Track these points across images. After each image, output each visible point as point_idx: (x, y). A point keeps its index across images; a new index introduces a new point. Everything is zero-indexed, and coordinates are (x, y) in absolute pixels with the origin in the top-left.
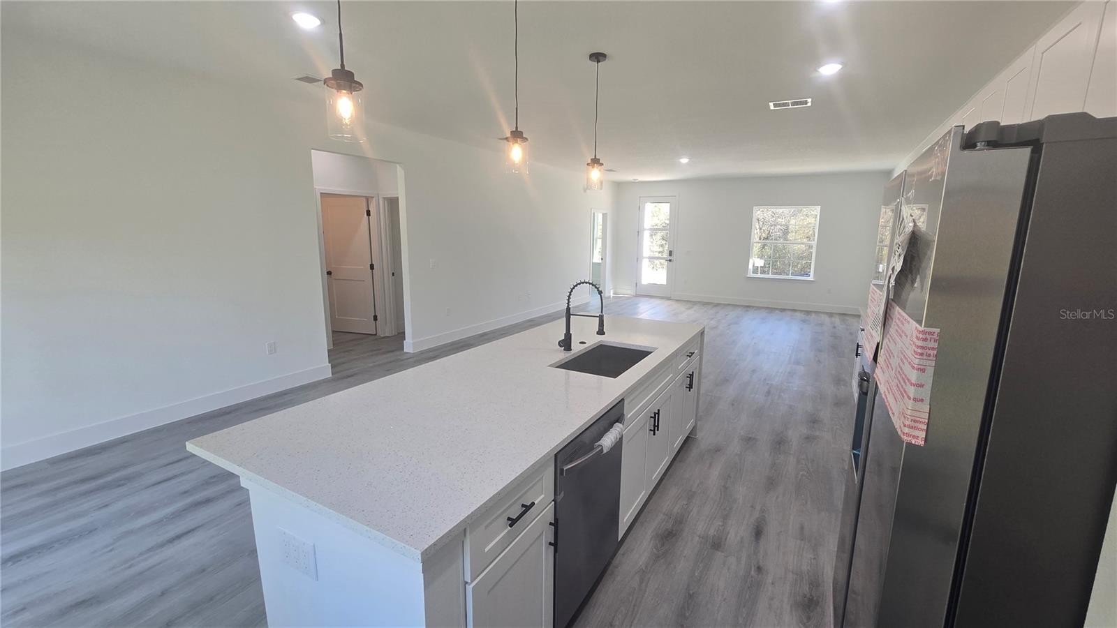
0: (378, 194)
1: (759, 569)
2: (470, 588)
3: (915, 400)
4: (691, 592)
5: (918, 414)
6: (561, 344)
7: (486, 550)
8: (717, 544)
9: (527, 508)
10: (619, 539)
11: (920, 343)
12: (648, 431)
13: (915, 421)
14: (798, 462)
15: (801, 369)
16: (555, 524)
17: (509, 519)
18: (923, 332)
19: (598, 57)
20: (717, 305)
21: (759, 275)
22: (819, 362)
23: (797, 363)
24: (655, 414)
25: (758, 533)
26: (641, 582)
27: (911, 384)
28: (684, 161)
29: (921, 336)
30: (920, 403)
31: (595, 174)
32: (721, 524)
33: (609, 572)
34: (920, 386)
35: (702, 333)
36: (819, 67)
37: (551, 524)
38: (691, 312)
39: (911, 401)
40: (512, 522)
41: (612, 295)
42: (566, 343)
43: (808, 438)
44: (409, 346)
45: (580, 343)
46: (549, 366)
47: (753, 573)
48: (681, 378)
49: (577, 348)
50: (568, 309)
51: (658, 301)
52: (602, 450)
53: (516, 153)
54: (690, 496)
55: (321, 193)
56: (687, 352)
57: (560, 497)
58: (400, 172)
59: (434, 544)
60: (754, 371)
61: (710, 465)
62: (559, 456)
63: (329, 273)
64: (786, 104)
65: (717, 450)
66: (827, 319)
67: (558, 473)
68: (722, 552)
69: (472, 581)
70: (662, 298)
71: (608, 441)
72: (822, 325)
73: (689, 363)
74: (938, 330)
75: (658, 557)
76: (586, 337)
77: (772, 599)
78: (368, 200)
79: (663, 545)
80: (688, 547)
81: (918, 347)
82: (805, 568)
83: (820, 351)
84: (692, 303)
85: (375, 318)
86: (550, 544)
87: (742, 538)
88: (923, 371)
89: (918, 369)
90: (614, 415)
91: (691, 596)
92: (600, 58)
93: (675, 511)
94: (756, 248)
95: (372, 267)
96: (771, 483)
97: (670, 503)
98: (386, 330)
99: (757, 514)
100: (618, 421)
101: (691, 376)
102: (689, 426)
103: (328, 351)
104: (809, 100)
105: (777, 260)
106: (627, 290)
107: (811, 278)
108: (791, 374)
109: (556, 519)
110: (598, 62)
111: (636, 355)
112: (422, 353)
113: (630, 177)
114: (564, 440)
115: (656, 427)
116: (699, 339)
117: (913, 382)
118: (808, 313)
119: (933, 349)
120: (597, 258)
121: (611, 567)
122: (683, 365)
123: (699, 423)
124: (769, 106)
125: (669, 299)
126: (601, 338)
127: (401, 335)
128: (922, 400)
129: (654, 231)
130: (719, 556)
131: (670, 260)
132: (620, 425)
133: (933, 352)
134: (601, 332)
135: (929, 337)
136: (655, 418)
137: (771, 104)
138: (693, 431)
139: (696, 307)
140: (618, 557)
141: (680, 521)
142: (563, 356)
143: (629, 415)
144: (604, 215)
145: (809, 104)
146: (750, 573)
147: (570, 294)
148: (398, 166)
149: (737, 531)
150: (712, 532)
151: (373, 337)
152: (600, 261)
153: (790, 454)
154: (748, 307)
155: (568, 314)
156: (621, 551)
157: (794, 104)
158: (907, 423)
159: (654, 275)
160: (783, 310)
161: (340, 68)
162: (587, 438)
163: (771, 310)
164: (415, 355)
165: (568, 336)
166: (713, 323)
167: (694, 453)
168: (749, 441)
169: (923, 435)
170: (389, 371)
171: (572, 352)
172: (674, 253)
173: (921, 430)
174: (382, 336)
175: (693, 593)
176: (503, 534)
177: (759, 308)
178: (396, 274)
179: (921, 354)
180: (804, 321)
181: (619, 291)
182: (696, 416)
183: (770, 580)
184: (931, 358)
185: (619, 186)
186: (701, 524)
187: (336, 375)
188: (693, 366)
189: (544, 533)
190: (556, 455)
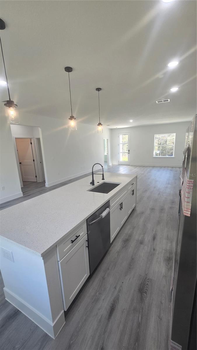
0: (34, 137)
1: (154, 249)
2: (59, 263)
3: (187, 202)
4: (133, 258)
5: (188, 207)
6: (91, 183)
7: (64, 251)
8: (141, 242)
9: (77, 237)
10: (111, 243)
11: (188, 185)
12: (119, 209)
13: (187, 209)
14: (168, 216)
15: (169, 186)
16: (88, 241)
17: (72, 241)
18: (189, 181)
19: (98, 89)
20: (144, 166)
21: (158, 156)
22: (175, 183)
23: (169, 184)
24: (121, 204)
25: (154, 238)
26: (118, 255)
27: (186, 197)
28: (131, 121)
29: (188, 182)
30: (188, 203)
31: (100, 128)
32: (143, 236)
33: (108, 252)
34: (188, 198)
35: (136, 177)
36: (171, 89)
37: (86, 241)
38: (136, 169)
39: (186, 203)
40: (73, 242)
41: (111, 165)
42: (93, 183)
43: (171, 208)
44: (47, 185)
45: (98, 182)
46: (87, 191)
47: (152, 251)
48: (130, 192)
49: (96, 184)
50: (93, 172)
51: (126, 166)
52: (102, 217)
53: (73, 123)
54: (134, 228)
55: (16, 138)
56: (131, 183)
57: (89, 233)
58: (40, 129)
59: (45, 251)
60: (155, 187)
61: (140, 218)
62: (88, 220)
63: (20, 163)
64: (162, 101)
65: (142, 213)
66: (178, 169)
67: (88, 225)
68: (143, 245)
69: (60, 260)
70: (127, 165)
71: (104, 214)
72: (176, 171)
73: (132, 187)
74: (193, 180)
75: (123, 247)
76: (99, 181)
77: (158, 258)
78: (31, 139)
79: (125, 244)
80: (132, 244)
81: (187, 186)
82: (168, 248)
83: (176, 179)
84: (136, 166)
85: (36, 177)
86: (87, 247)
87: (149, 240)
88: (189, 193)
89: (187, 193)
90: (107, 205)
91: (133, 259)
92: (99, 90)
93: (129, 233)
94: (156, 148)
95: (34, 160)
96: (159, 223)
97: (127, 230)
98: (40, 180)
99: (154, 232)
100: (108, 207)
101: (133, 191)
102: (133, 206)
103: (21, 188)
104: (169, 100)
105: (163, 151)
106: (116, 163)
107: (173, 156)
108: (167, 187)
109: (88, 239)
110: (99, 91)
111: (115, 185)
112: (51, 187)
113: (115, 127)
114: (89, 215)
115: (121, 208)
116: (136, 179)
117: (186, 196)
118: (173, 167)
119: (192, 186)
120: (106, 154)
121: (109, 251)
122: (130, 188)
123: (137, 205)
124: (156, 102)
125: (129, 165)
126: (103, 181)
127: (44, 182)
128: (189, 202)
129: (124, 144)
130: (142, 246)
131: (129, 153)
132: (108, 209)
133: (192, 187)
134: (103, 179)
135: (190, 182)
136: (121, 205)
137: (157, 102)
138: (135, 207)
139: (137, 168)
140: (111, 248)
141: (130, 236)
142: (92, 187)
143: (112, 204)
144: (107, 140)
145: (169, 101)
146: (151, 251)
147: (93, 168)
148: (39, 128)
149: (148, 238)
150: (140, 238)
151: (36, 183)
152: (107, 154)
153: (165, 213)
154: (154, 167)
155: (93, 174)
156: (112, 246)
157: (164, 101)
158: (185, 209)
159: (124, 158)
160: (165, 167)
161: (9, 100)
162: (97, 214)
163: (161, 167)
164: (49, 188)
165: (93, 181)
166: (142, 172)
167: (135, 214)
168: (153, 209)
169: (190, 213)
170: (41, 193)
171: (95, 186)
172: (130, 151)
173: (189, 211)
174: (39, 182)
175: (134, 258)
176: (69, 246)
177: (157, 167)
178: (41, 162)
179: (188, 188)
180: (171, 170)
181: (114, 164)
182: (136, 203)
183: (157, 252)
184: (191, 189)
185: (111, 130)
186: (137, 236)
187: (25, 195)
188: (134, 187)
189: (84, 244)
190: (87, 220)
